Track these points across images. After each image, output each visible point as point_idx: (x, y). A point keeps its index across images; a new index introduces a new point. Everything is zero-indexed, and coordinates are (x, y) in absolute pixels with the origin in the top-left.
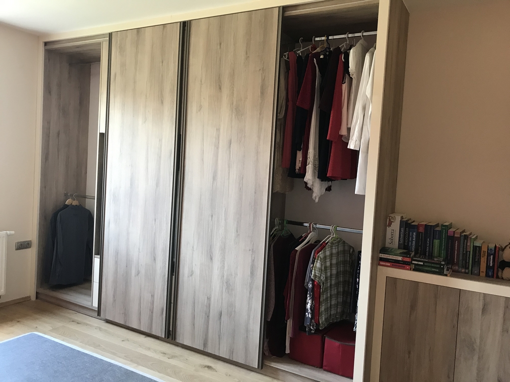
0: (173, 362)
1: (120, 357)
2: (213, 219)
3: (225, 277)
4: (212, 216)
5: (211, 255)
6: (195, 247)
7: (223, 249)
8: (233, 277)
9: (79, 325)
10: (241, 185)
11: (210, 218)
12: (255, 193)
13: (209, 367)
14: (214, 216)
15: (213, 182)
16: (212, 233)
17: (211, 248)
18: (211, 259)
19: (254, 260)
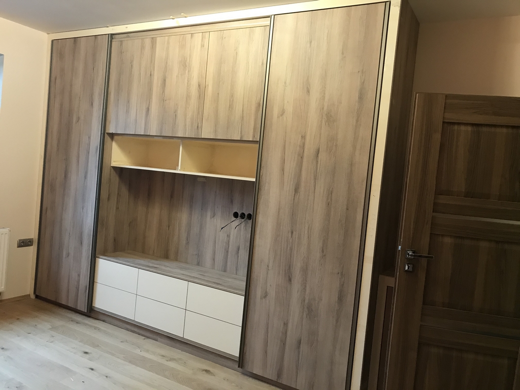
0: (172, 364)
1: (118, 358)
2: (294, 236)
3: (307, 301)
4: (292, 233)
5: (289, 276)
6: (271, 265)
7: (305, 270)
8: (317, 302)
9: (79, 325)
10: (329, 200)
11: (290, 235)
12: (347, 209)
13: (207, 371)
14: (294, 233)
15: (295, 195)
16: (291, 252)
17: (290, 267)
18: (290, 280)
19: (343, 285)
